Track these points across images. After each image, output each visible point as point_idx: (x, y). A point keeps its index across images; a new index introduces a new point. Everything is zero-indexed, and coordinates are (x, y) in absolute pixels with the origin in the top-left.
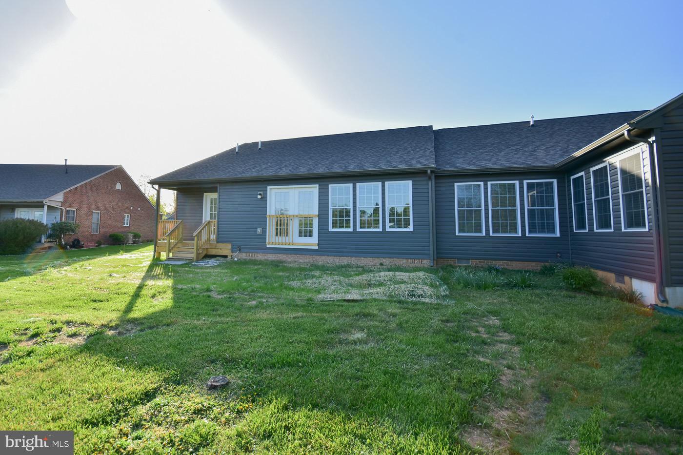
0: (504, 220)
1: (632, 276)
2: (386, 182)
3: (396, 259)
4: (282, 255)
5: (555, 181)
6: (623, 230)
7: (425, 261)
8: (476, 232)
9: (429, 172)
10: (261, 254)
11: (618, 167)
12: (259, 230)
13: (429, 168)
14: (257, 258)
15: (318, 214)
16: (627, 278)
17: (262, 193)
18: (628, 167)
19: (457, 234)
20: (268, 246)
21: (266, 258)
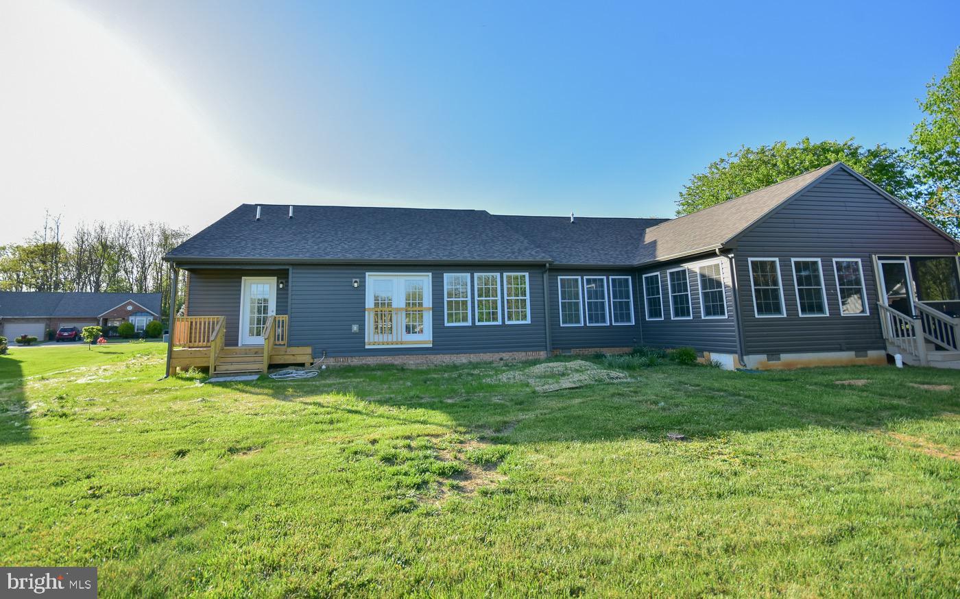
0: (596, 311)
1: (710, 351)
2: (504, 274)
3: (515, 353)
4: (386, 357)
5: (630, 277)
6: (703, 318)
7: (542, 353)
8: (576, 323)
9: (547, 265)
10: (357, 358)
11: (698, 272)
12: (355, 328)
13: (548, 262)
14: (352, 364)
15: (431, 306)
16: (706, 354)
17: (358, 280)
18: (706, 273)
19: (561, 325)
20: (367, 347)
21: (363, 362)
